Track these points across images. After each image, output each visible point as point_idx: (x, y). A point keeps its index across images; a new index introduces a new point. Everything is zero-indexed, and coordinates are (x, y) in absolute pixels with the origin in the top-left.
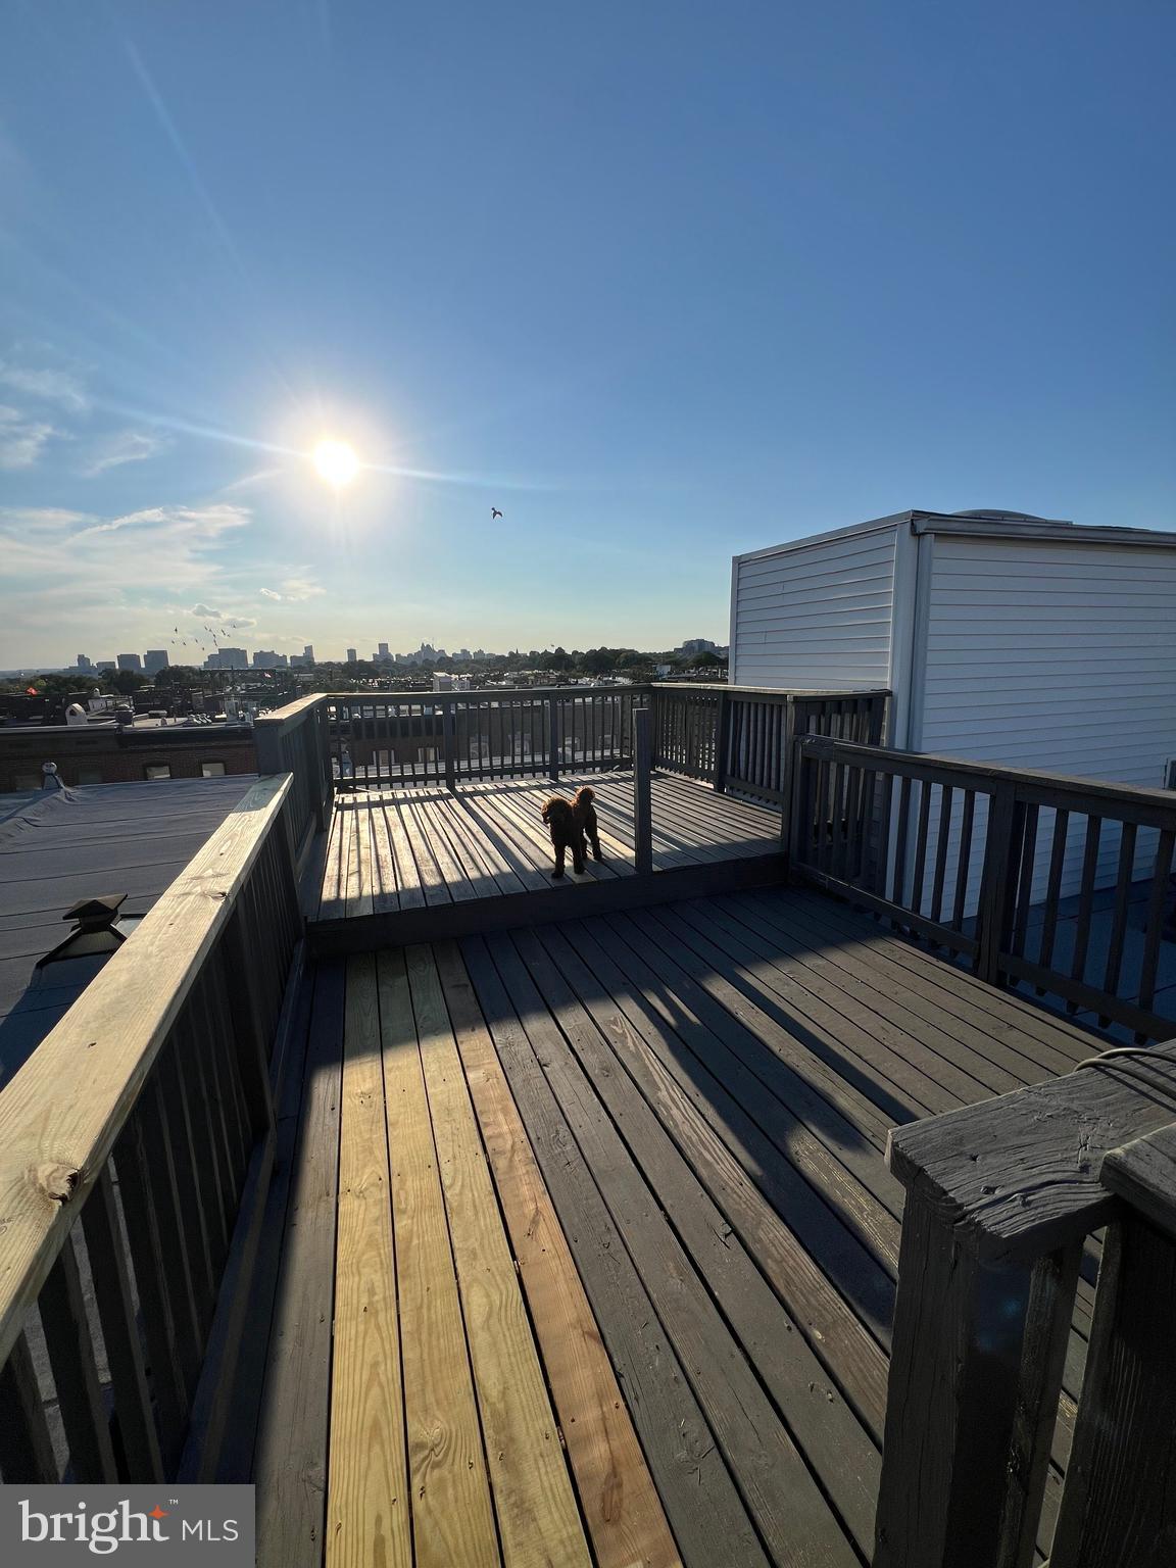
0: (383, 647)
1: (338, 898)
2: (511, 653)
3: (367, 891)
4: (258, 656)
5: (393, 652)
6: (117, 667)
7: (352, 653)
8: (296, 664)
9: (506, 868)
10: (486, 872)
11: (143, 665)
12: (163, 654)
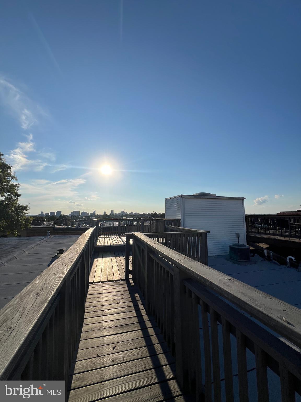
0: (112, 211)
1: (99, 245)
2: (143, 213)
3: (103, 245)
4: (83, 213)
5: (115, 212)
6: (49, 215)
7: (105, 212)
8: (91, 215)
9: (123, 243)
10: (120, 244)
11: (55, 214)
12: (60, 212)
